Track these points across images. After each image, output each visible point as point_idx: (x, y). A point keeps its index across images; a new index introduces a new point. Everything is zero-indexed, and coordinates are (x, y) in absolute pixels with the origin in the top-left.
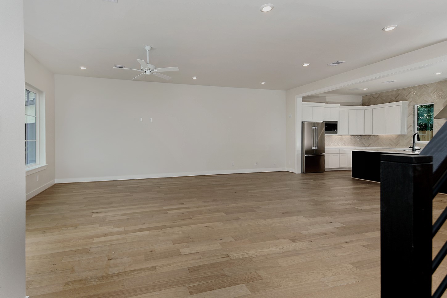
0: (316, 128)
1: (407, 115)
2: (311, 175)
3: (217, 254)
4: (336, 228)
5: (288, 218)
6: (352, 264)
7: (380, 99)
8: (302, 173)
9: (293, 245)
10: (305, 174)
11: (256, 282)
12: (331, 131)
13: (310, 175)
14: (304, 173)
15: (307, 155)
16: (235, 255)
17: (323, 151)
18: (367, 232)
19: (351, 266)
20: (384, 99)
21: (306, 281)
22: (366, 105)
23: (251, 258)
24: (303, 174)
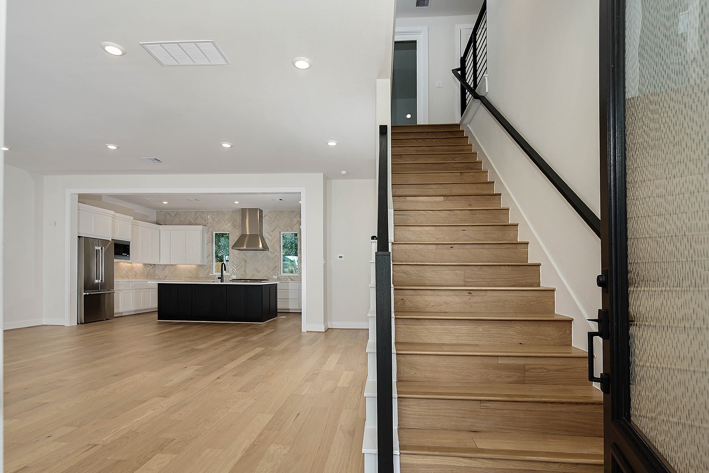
0: (102, 248)
1: (206, 242)
2: (96, 325)
3: (70, 452)
4: (196, 370)
5: (129, 378)
6: (239, 391)
7: (177, 219)
8: (78, 324)
9: (170, 400)
10: (83, 325)
11: (170, 445)
12: (122, 255)
13: (94, 325)
14: (81, 323)
15: (88, 294)
16: (104, 439)
17: (112, 286)
18: (225, 365)
19: (240, 393)
20: (182, 219)
21: (218, 419)
22: (161, 223)
23: (134, 432)
24: (80, 325)
